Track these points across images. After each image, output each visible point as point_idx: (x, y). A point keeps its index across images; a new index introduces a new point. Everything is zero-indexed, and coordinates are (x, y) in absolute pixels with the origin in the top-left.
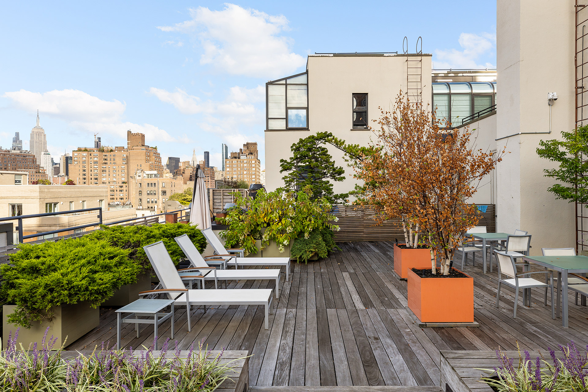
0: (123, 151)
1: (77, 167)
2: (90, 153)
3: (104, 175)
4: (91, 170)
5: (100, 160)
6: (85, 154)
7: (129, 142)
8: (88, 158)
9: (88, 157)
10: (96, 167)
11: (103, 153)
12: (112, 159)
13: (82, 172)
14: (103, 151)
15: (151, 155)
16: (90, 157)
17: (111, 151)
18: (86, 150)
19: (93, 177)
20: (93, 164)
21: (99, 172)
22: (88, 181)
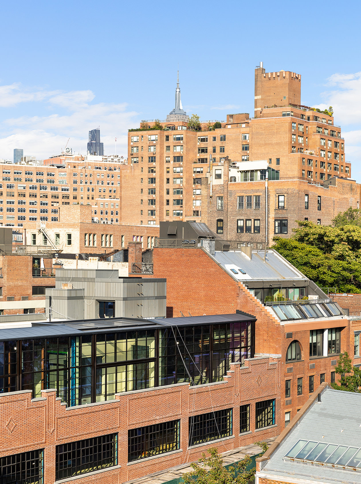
0: (244, 125)
1: (138, 172)
2: (166, 133)
3: (198, 192)
4: (168, 179)
5: (188, 150)
6: (154, 136)
7: (259, 97)
8: (162, 148)
9: (162, 145)
10: (178, 169)
11: (199, 134)
12: (218, 150)
13: (146, 186)
14: (198, 128)
15: (311, 131)
16: (166, 144)
17: (218, 126)
18: (158, 127)
19: (172, 197)
20: (172, 162)
21: (184, 184)
22: (161, 209)
